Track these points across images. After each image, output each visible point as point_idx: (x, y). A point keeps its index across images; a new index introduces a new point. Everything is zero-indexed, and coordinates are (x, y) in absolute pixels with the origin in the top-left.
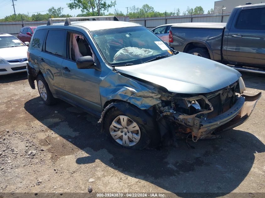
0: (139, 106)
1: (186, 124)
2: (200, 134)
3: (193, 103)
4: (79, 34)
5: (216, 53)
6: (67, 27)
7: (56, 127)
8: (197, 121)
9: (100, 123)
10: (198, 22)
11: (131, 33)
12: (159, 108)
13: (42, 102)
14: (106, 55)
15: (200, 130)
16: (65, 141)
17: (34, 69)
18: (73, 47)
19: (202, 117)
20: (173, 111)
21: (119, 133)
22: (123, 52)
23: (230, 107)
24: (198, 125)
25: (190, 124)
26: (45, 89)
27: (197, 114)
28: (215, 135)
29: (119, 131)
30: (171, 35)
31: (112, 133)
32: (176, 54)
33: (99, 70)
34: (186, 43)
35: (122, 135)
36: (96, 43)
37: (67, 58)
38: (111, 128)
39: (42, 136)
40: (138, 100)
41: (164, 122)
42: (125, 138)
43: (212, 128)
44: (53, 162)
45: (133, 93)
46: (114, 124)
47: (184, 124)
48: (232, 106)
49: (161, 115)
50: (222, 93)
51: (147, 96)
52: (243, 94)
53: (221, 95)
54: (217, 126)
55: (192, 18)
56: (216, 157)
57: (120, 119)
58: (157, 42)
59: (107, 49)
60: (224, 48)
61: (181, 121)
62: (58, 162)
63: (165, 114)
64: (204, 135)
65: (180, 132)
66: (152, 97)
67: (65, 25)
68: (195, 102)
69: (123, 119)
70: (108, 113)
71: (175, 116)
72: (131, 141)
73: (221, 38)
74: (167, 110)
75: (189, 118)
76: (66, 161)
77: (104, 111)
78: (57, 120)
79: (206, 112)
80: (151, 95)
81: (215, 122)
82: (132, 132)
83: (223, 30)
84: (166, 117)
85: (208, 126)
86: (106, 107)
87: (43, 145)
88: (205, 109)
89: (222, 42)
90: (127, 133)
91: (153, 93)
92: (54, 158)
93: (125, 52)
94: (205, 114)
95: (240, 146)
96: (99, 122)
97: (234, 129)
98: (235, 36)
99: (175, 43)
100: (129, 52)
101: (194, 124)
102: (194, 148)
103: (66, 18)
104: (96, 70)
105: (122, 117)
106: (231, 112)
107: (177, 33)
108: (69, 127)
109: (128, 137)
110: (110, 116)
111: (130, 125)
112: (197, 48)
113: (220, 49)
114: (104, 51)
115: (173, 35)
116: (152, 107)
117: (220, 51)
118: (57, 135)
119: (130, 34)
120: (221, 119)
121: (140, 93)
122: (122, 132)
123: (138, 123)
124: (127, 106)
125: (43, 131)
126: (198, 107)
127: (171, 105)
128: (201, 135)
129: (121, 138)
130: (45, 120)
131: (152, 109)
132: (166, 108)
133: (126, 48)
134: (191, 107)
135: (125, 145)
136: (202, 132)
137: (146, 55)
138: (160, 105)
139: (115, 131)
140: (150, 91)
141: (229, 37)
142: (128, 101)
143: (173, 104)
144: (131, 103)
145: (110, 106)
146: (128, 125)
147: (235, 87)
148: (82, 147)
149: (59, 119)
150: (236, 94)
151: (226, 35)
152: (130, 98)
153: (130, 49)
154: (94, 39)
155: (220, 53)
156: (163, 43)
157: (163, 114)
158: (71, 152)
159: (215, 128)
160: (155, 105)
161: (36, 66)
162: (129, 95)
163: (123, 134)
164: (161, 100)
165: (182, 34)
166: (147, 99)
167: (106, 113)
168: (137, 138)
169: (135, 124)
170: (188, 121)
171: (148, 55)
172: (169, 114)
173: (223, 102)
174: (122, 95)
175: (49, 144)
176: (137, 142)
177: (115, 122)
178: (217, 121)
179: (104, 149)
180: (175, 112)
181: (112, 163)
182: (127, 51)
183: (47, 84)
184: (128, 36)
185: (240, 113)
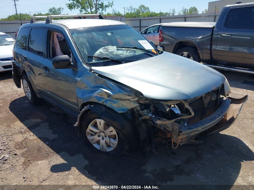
0: (116, 110)
1: (165, 129)
2: (179, 141)
3: (173, 107)
4: (59, 32)
5: (206, 53)
6: (48, 25)
7: (36, 128)
8: (177, 127)
9: (76, 126)
10: (191, 21)
11: (114, 32)
12: (138, 111)
13: (27, 101)
14: (84, 54)
15: (179, 137)
16: (41, 143)
17: (19, 67)
18: (55, 46)
19: (182, 122)
20: (152, 115)
21: (96, 138)
22: (102, 52)
23: (215, 111)
24: (177, 131)
25: (169, 129)
26: (29, 88)
27: (176, 119)
28: (198, 141)
29: (96, 135)
30: (161, 34)
31: (89, 138)
32: (160, 54)
33: (76, 70)
34: (176, 42)
35: (100, 140)
36: (75, 42)
37: (47, 57)
38: (88, 132)
39: (19, 138)
40: (114, 102)
41: (144, 126)
42: (102, 142)
43: (193, 134)
44: (24, 168)
45: (109, 95)
46: (90, 127)
47: (163, 129)
48: (217, 110)
49: (140, 118)
50: (205, 96)
51: (124, 99)
52: (229, 96)
53: (204, 98)
54: (198, 133)
55: (185, 18)
56: (198, 164)
57: (96, 123)
58: (141, 41)
59: (86, 48)
60: (214, 47)
61: (160, 126)
62: (29, 168)
63: (144, 118)
64: (184, 141)
65: (160, 137)
66: (128, 100)
67: (46, 23)
68: (175, 106)
69: (100, 122)
70: (84, 116)
71: (154, 121)
72: (109, 146)
73: (210, 37)
74: (146, 114)
75: (168, 123)
76: (38, 167)
77: (80, 114)
78: (38, 120)
79: (186, 117)
80: (128, 98)
81: (196, 128)
82: (110, 137)
83: (212, 29)
84: (145, 121)
85: (188, 132)
86: (82, 110)
87: (18, 149)
88: (185, 113)
89: (211, 41)
90: (105, 138)
91: (129, 96)
92: (26, 164)
93: (105, 51)
94: (186, 119)
95: (224, 152)
96: (76, 124)
97: (220, 133)
98: (224, 35)
99: (165, 42)
100: (110, 51)
101: (173, 130)
102: (175, 154)
103: (47, 16)
104: (73, 70)
105: (98, 121)
106: (214, 116)
107: (167, 32)
108: (49, 129)
109: (106, 142)
110: (87, 119)
111: (107, 129)
112: (187, 48)
113: (209, 48)
114: (82, 50)
115: (163, 34)
116: (130, 110)
117: (209, 51)
118: (35, 137)
119: (112, 33)
120: (202, 125)
121: (117, 96)
122: (99, 136)
123: (114, 127)
124: (103, 109)
125: (22, 132)
126: (177, 111)
127: (150, 109)
128: (181, 142)
129: (98, 142)
130: (26, 120)
131: (130, 113)
132: (145, 111)
133: (106, 47)
134: (171, 111)
135: (103, 150)
136: (182, 139)
137: (128, 54)
138: (139, 108)
139: (92, 135)
140: (127, 94)
141: (218, 36)
142: (105, 104)
143: (152, 108)
144: (108, 106)
145: (86, 109)
146: (105, 128)
147: (220, 89)
148: (58, 151)
149: (41, 120)
150: (221, 96)
151: (215, 35)
152: (107, 101)
153: (110, 48)
154: (72, 37)
155: (210, 53)
156: (147, 42)
157: (142, 117)
158: (46, 156)
159: (197, 134)
160: (133, 108)
161: (20, 65)
162: (106, 97)
163: (100, 138)
164: (139, 103)
165: (172, 33)
166: (125, 101)
167: (82, 117)
168: (115, 143)
169: (111, 128)
170: (167, 126)
171: (130, 55)
172: (148, 117)
173: (206, 106)
174: (98, 97)
175: (25, 147)
176: (115, 147)
177: (92, 126)
178: (199, 127)
179: (80, 154)
180: (154, 116)
181: (86, 171)
182: (107, 50)
183: (31, 83)
184: (109, 34)
185: (225, 116)
